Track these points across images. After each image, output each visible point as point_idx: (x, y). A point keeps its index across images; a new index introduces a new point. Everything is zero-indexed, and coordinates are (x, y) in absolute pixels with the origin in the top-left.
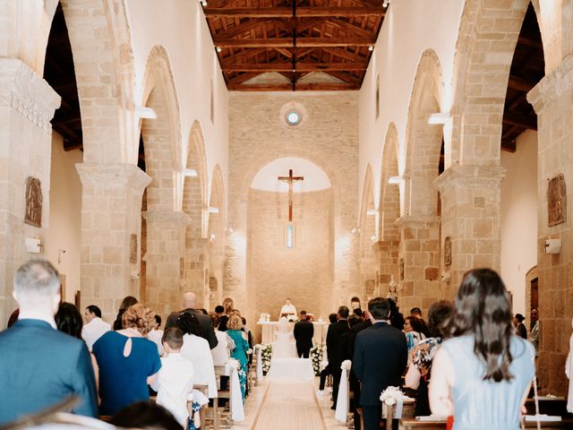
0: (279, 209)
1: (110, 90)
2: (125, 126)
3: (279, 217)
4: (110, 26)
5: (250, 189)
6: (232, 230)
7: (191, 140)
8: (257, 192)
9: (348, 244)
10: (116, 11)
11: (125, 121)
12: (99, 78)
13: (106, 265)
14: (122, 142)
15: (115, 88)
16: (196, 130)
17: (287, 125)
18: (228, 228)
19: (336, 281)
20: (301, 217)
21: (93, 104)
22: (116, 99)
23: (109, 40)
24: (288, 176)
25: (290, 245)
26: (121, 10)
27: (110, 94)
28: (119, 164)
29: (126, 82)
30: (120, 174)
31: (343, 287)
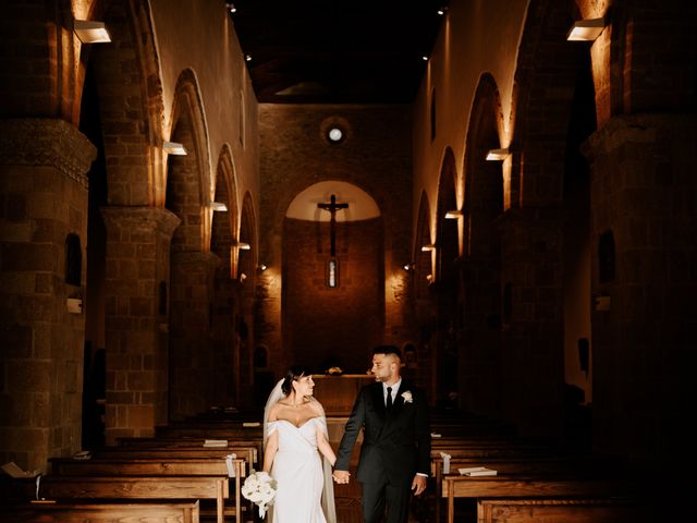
0: (319, 242)
1: (137, 126)
2: (153, 164)
3: (320, 251)
4: (138, 58)
5: (285, 218)
6: (264, 268)
7: (219, 168)
8: (294, 221)
9: (401, 283)
10: (145, 42)
11: (153, 159)
12: (125, 114)
13: (133, 317)
14: (150, 182)
15: (143, 123)
16: (225, 156)
17: (328, 143)
18: (260, 264)
19: (387, 327)
20: (345, 251)
21: (118, 141)
22: (144, 136)
23: (137, 73)
24: (329, 202)
25: (332, 283)
26: (149, 39)
27: (138, 131)
28: (147, 206)
29: (155, 116)
30: (148, 217)
31: (396, 333)
